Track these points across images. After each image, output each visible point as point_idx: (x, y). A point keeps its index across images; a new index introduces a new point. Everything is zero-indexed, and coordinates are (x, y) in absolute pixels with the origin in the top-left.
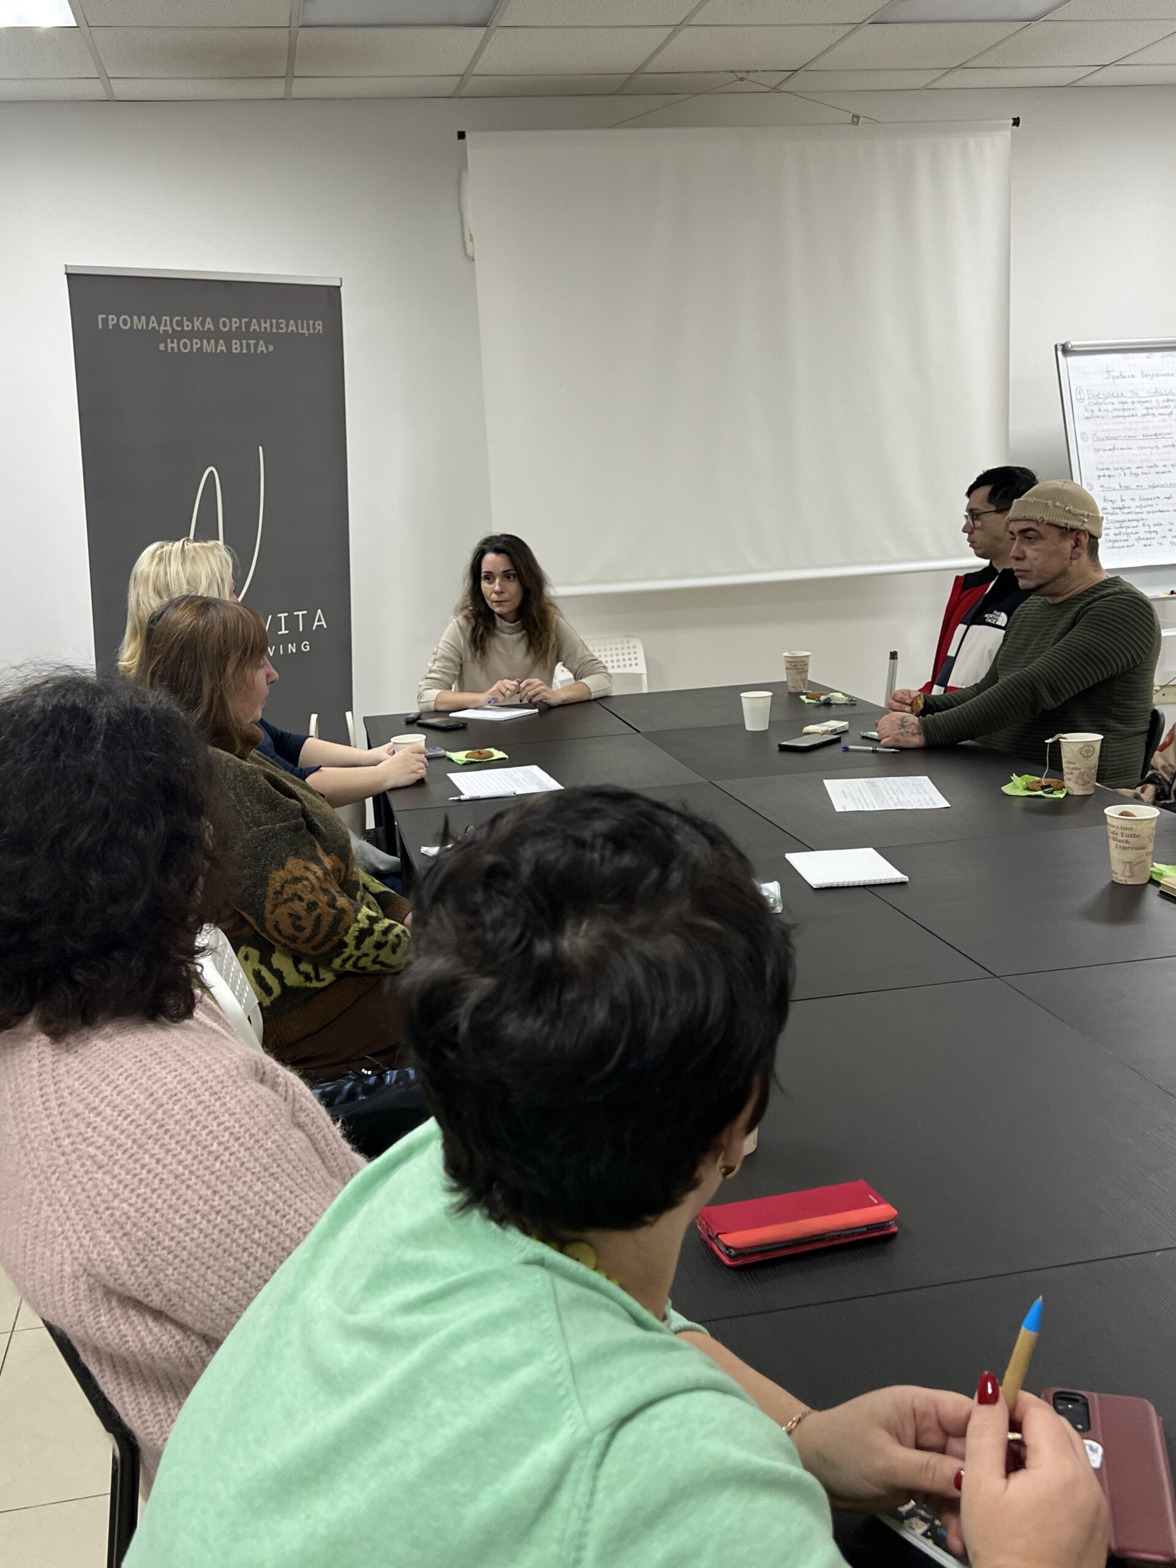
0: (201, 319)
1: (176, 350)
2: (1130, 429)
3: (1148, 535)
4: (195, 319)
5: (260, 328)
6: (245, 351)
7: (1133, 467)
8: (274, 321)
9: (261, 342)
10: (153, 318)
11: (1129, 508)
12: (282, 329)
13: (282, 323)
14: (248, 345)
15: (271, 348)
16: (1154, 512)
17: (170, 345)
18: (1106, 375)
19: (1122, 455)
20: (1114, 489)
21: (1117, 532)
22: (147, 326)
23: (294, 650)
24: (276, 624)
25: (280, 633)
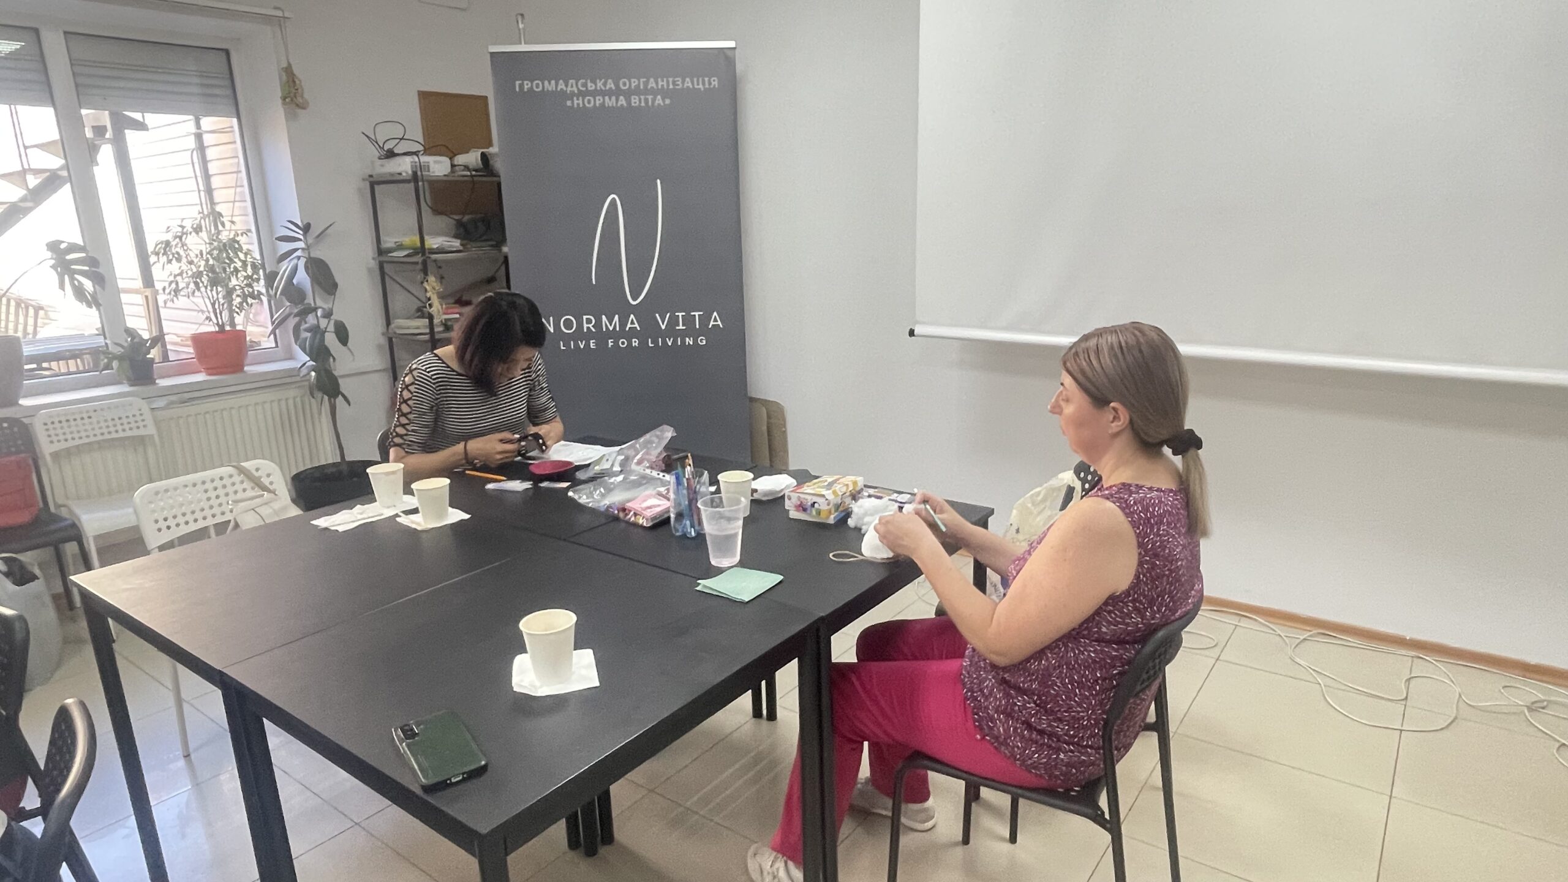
0: (603, 80)
1: (581, 106)
4: (598, 81)
5: (657, 83)
6: (643, 104)
8: (671, 80)
9: (659, 97)
10: (561, 82)
12: (678, 85)
13: (678, 81)
14: (646, 100)
15: (668, 101)
17: (576, 102)
22: (556, 88)
23: (691, 343)
24: (674, 321)
25: (677, 328)
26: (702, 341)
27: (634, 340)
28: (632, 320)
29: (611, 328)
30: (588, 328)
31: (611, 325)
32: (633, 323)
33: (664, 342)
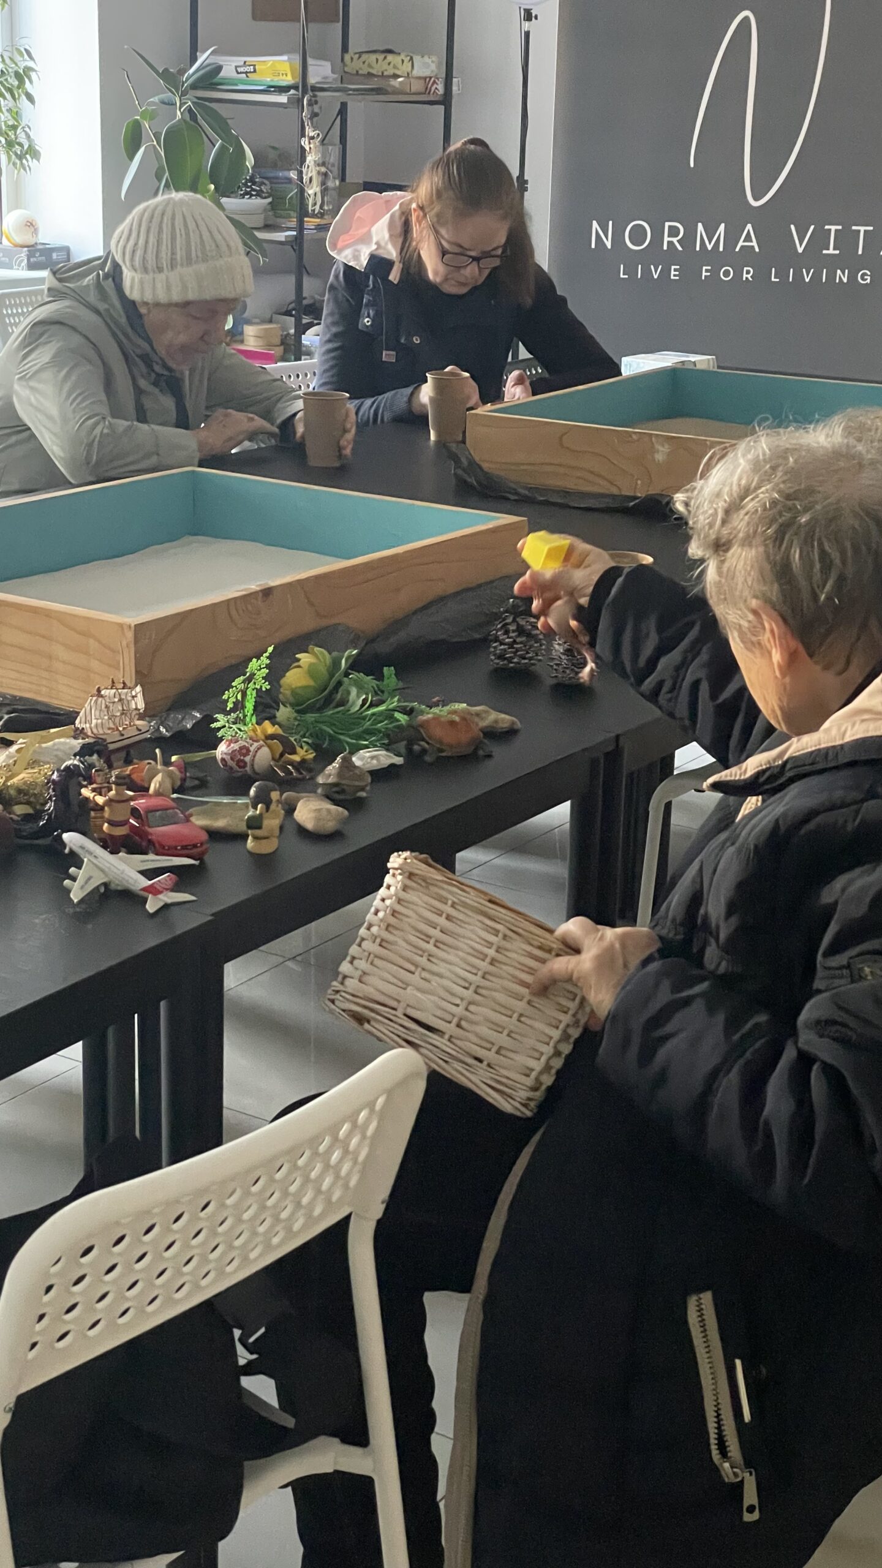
23: (845, 280)
24: (820, 239)
25: (825, 252)
26: (865, 278)
27: (745, 269)
28: (749, 231)
29: (710, 247)
30: (670, 243)
31: (710, 243)
32: (749, 239)
33: (798, 276)
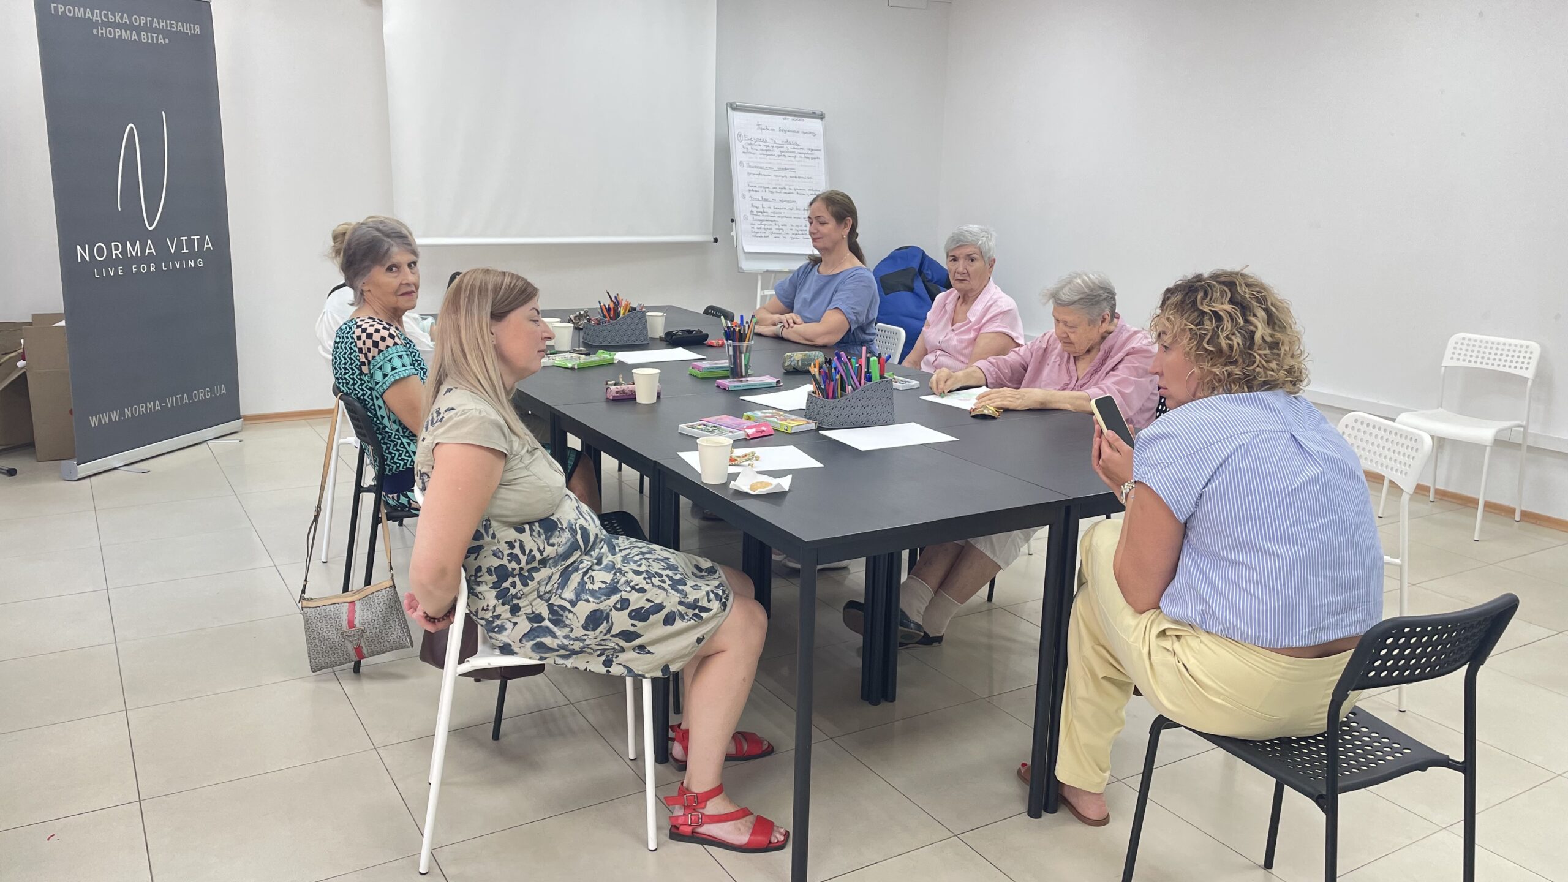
1: (104, 36)
2: (770, 163)
3: (778, 231)
6: (150, 41)
7: (769, 186)
10: (88, 10)
11: (767, 213)
14: (152, 37)
15: (167, 41)
16: (782, 217)
17: (100, 31)
18: (757, 127)
19: (765, 179)
20: (759, 200)
21: (759, 226)
22: (84, 15)
23: (193, 265)
24: (179, 246)
25: (182, 251)
26: (200, 263)
27: (151, 265)
28: (150, 244)
29: (134, 254)
31: (134, 251)
32: (150, 248)
33: (174, 266)
